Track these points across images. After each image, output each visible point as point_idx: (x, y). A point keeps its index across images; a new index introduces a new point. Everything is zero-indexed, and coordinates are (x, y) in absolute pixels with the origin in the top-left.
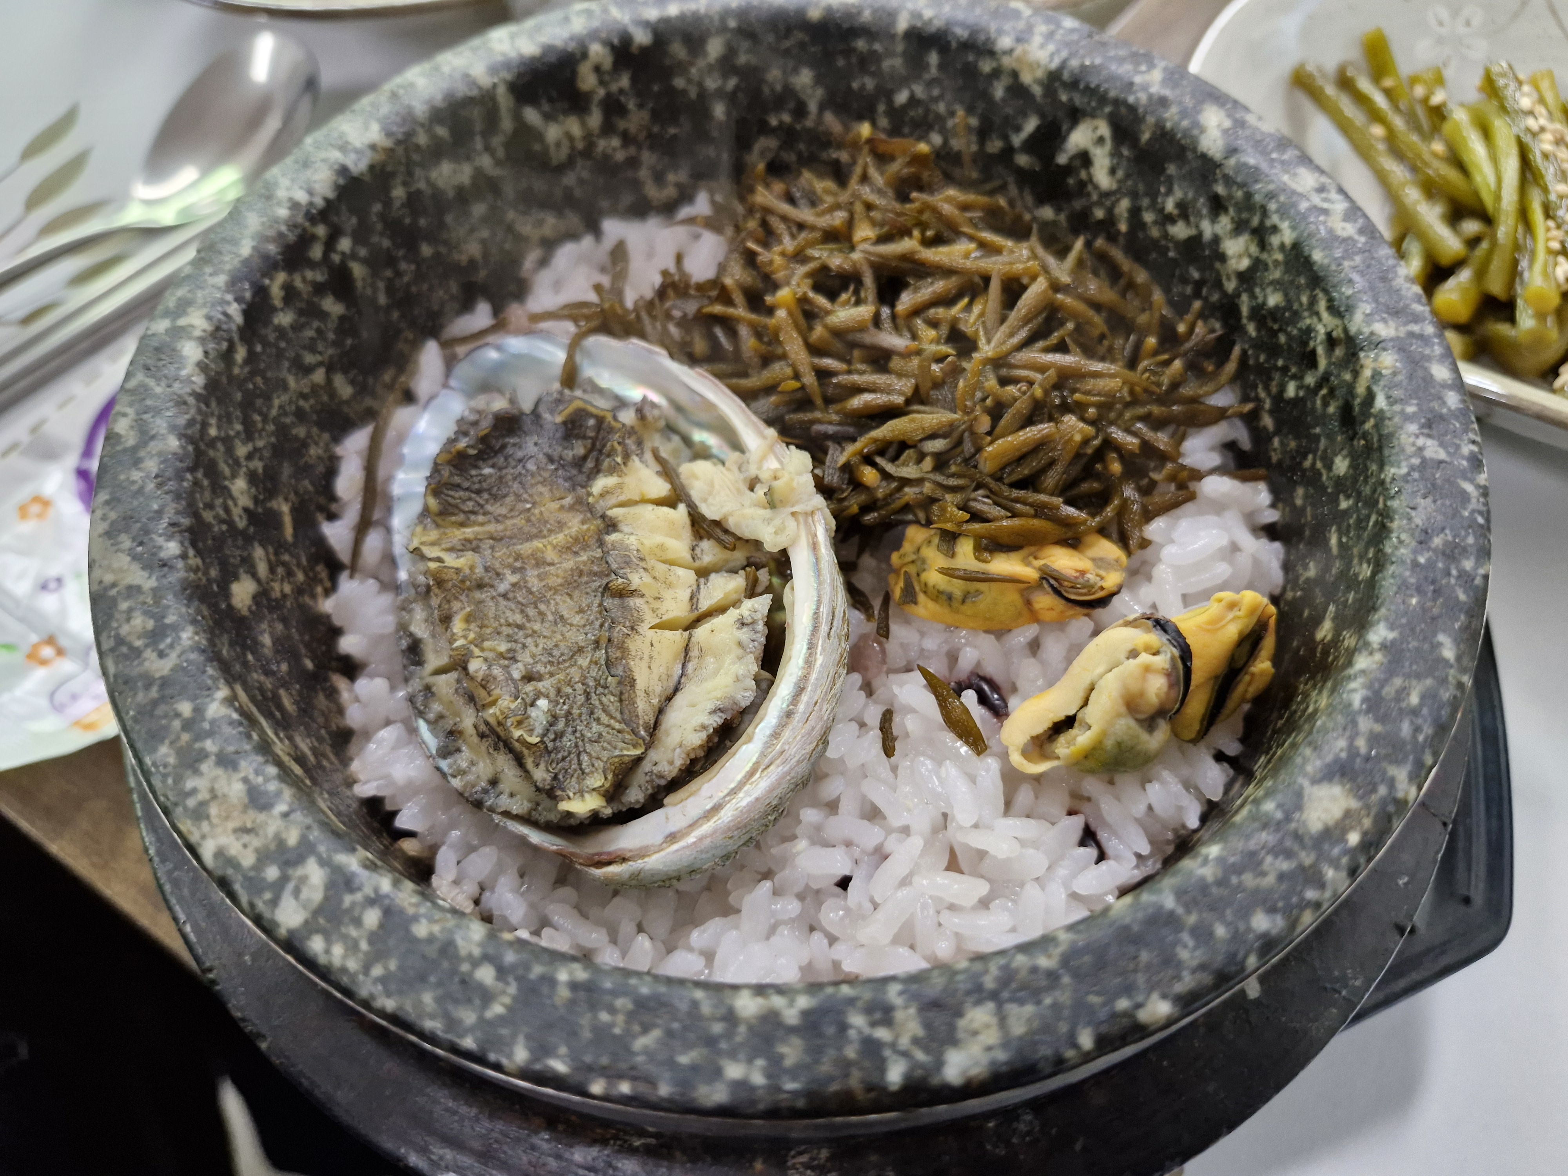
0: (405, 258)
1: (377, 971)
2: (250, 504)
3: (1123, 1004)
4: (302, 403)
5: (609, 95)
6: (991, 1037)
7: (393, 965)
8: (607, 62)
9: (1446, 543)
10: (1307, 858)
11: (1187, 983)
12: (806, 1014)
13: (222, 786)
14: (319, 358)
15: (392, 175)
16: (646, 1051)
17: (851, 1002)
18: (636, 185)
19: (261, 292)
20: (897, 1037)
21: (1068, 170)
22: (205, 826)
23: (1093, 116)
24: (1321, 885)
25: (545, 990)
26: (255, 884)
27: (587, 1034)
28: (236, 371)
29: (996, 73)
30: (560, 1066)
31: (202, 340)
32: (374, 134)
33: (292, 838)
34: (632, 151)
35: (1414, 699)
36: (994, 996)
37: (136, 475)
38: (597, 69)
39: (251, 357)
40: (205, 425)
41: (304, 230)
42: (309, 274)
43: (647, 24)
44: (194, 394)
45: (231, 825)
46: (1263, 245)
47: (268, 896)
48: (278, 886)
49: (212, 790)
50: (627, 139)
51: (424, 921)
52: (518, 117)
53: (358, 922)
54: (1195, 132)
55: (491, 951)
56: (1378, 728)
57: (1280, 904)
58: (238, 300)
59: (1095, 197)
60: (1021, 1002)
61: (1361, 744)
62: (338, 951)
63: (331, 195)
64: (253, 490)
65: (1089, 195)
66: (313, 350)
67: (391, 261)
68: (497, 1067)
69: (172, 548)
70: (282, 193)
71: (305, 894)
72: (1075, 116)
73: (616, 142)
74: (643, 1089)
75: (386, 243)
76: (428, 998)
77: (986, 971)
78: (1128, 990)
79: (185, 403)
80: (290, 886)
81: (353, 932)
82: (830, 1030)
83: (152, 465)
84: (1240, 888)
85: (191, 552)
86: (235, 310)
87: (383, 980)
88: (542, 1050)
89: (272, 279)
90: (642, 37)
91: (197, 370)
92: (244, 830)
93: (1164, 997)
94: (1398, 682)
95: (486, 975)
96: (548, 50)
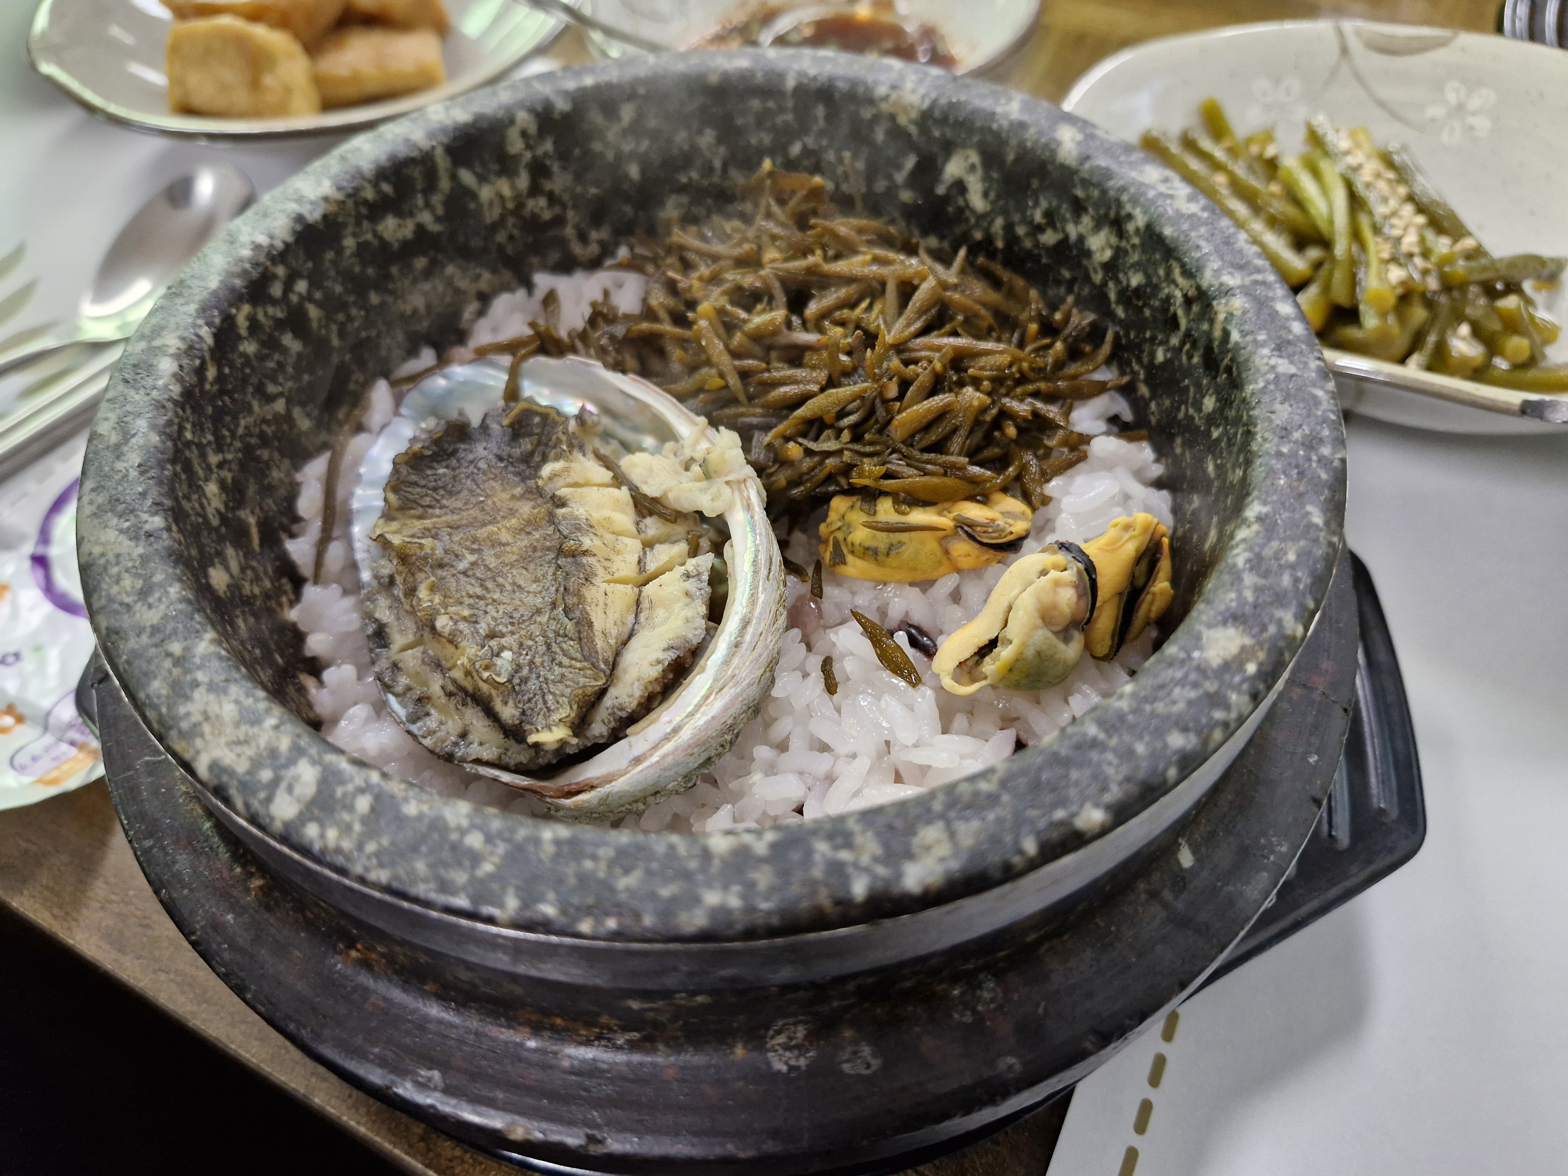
0: (355, 303)
2: (222, 508)
3: (1060, 814)
4: (265, 427)
5: (535, 158)
6: (944, 850)
7: (385, 841)
8: (533, 129)
9: (1304, 436)
10: (1211, 686)
11: (1114, 794)
12: (773, 846)
13: (213, 709)
14: (280, 389)
15: (344, 225)
16: (628, 889)
18: (562, 243)
19: (229, 320)
20: (858, 856)
21: (946, 199)
22: (199, 743)
23: (964, 146)
24: (1227, 707)
25: (531, 848)
26: (249, 787)
27: (572, 881)
28: (207, 387)
29: (876, 118)
30: (549, 910)
31: (177, 357)
32: (326, 188)
33: (284, 744)
34: (557, 210)
35: (1292, 557)
36: (943, 816)
37: (121, 466)
38: (524, 134)
39: (220, 378)
40: (181, 429)
41: (266, 268)
42: (271, 310)
43: (566, 94)
44: (170, 399)
45: (223, 740)
46: (1121, 233)
47: (262, 795)
48: (272, 786)
49: (205, 713)
50: (552, 199)
51: (413, 803)
52: (454, 177)
53: (351, 808)
54: (1053, 146)
55: (478, 822)
56: (1261, 582)
57: (1192, 725)
58: (209, 324)
59: (973, 221)
60: (968, 819)
61: (1249, 595)
62: (332, 834)
63: (290, 239)
64: (224, 496)
65: (967, 220)
66: (274, 380)
67: (344, 307)
68: (490, 920)
69: (157, 522)
70: (245, 238)
71: (298, 790)
72: (948, 148)
73: (542, 202)
74: (628, 921)
75: (338, 289)
76: (421, 866)
78: (1062, 802)
79: (164, 407)
80: (283, 785)
81: (346, 816)
82: (796, 856)
83: (134, 458)
84: (1153, 715)
85: (174, 528)
86: (206, 332)
87: (377, 854)
88: (532, 897)
89: (238, 309)
90: (562, 105)
91: (174, 380)
92: (238, 743)
93: (1096, 806)
94: (1275, 544)
95: (475, 840)
96: (479, 117)
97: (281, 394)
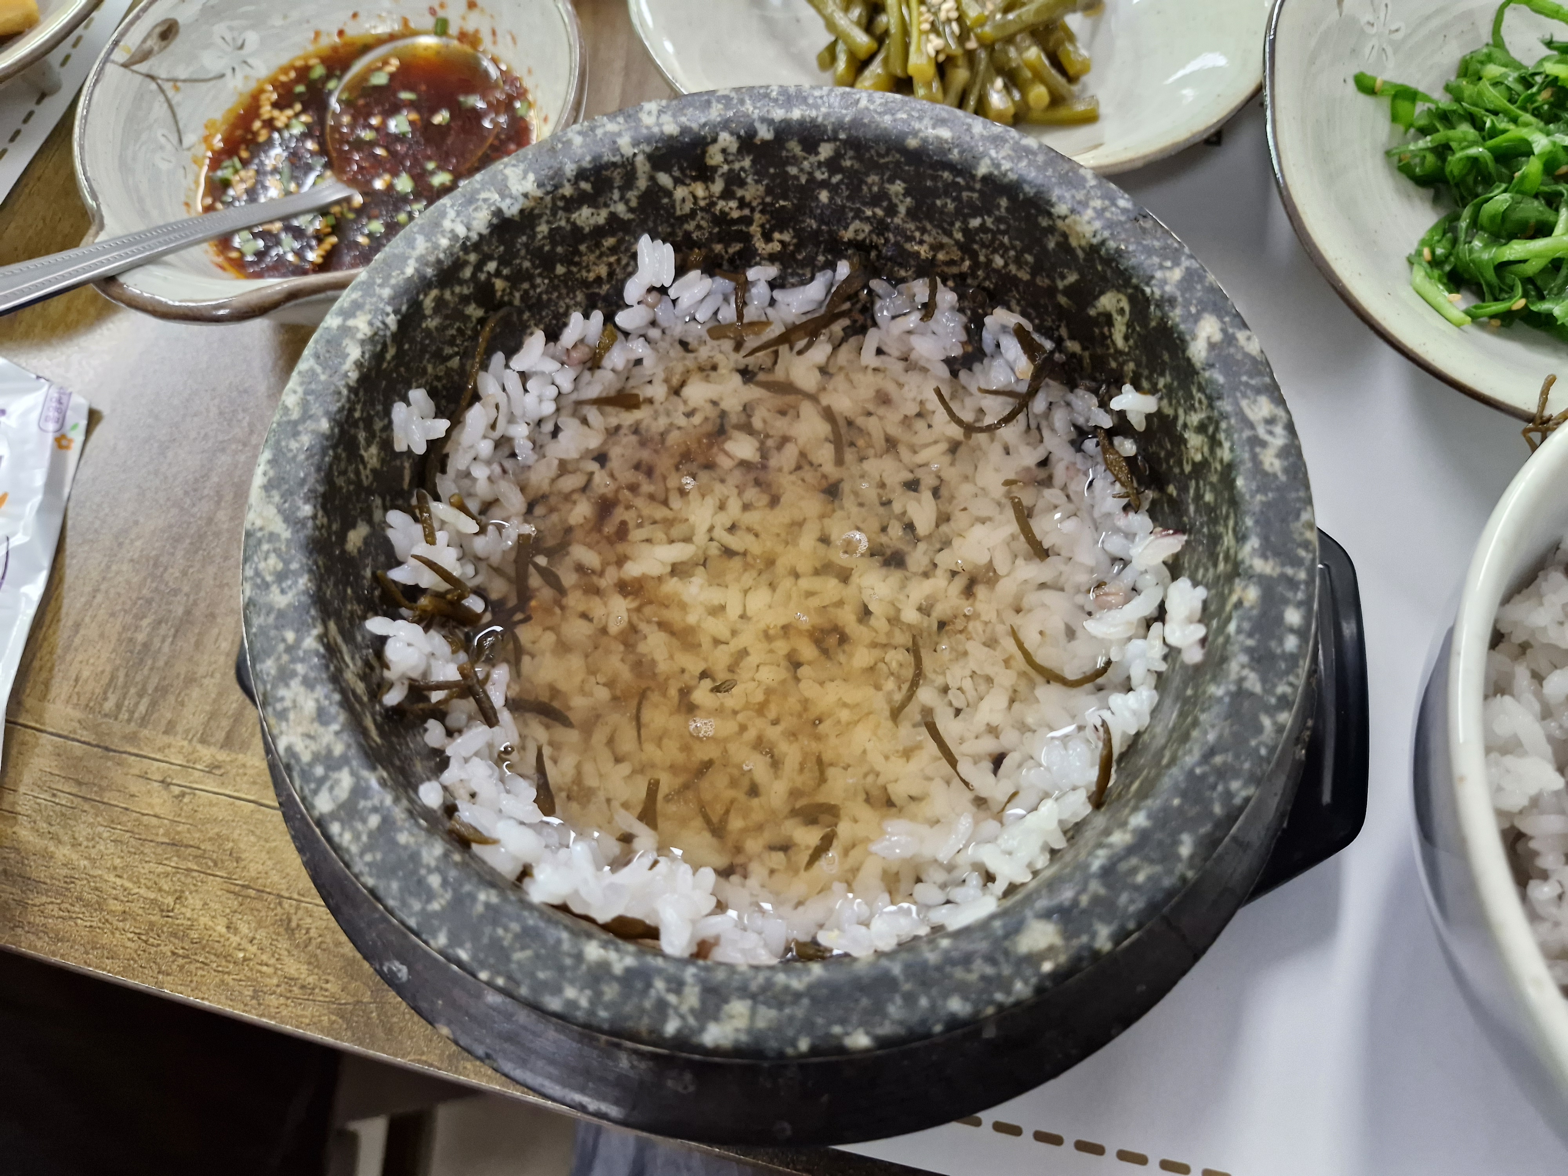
0: (540, 275)
1: (368, 858)
2: (377, 464)
3: (837, 1029)
4: (435, 383)
5: (731, 171)
6: (742, 1023)
7: (379, 856)
8: (734, 147)
9: (1225, 763)
10: (1007, 970)
11: (886, 1029)
12: (628, 971)
13: (301, 699)
14: (455, 350)
15: (540, 216)
16: (519, 963)
17: (659, 971)
18: (747, 238)
19: (416, 306)
20: (681, 1003)
21: (1094, 321)
22: (284, 725)
23: (1119, 291)
24: (1009, 991)
25: (468, 903)
26: (306, 775)
27: (485, 940)
28: (385, 365)
29: (1051, 230)
30: (464, 955)
31: (363, 343)
32: (529, 185)
33: (338, 749)
34: (747, 212)
35: (1140, 878)
36: (754, 997)
37: (294, 445)
38: (724, 151)
39: (399, 355)
40: (351, 410)
41: (458, 258)
42: (457, 289)
43: (771, 122)
44: (348, 386)
45: (300, 730)
46: (1211, 451)
47: (313, 786)
48: (321, 781)
49: (294, 701)
50: (743, 204)
51: (406, 833)
52: (652, 179)
53: (364, 821)
54: (1188, 338)
55: (442, 866)
56: (1102, 891)
57: (973, 996)
58: (396, 312)
59: (1112, 351)
60: (770, 1006)
61: (1084, 900)
62: (347, 836)
65: (1107, 347)
66: (452, 342)
67: (529, 277)
68: (426, 942)
69: (307, 510)
70: (447, 224)
71: (337, 791)
72: (1106, 284)
73: (733, 204)
74: (511, 986)
75: (527, 264)
76: (395, 885)
77: (755, 978)
78: (843, 1022)
79: (339, 393)
80: (328, 784)
81: (359, 826)
82: (639, 985)
83: (306, 440)
84: (950, 977)
85: (320, 514)
86: (392, 321)
87: (369, 864)
88: (455, 940)
89: (426, 295)
90: (765, 132)
91: (354, 367)
92: (309, 736)
93: (867, 1033)
94: (1134, 861)
95: (434, 881)
96: (685, 130)
97: (457, 354)
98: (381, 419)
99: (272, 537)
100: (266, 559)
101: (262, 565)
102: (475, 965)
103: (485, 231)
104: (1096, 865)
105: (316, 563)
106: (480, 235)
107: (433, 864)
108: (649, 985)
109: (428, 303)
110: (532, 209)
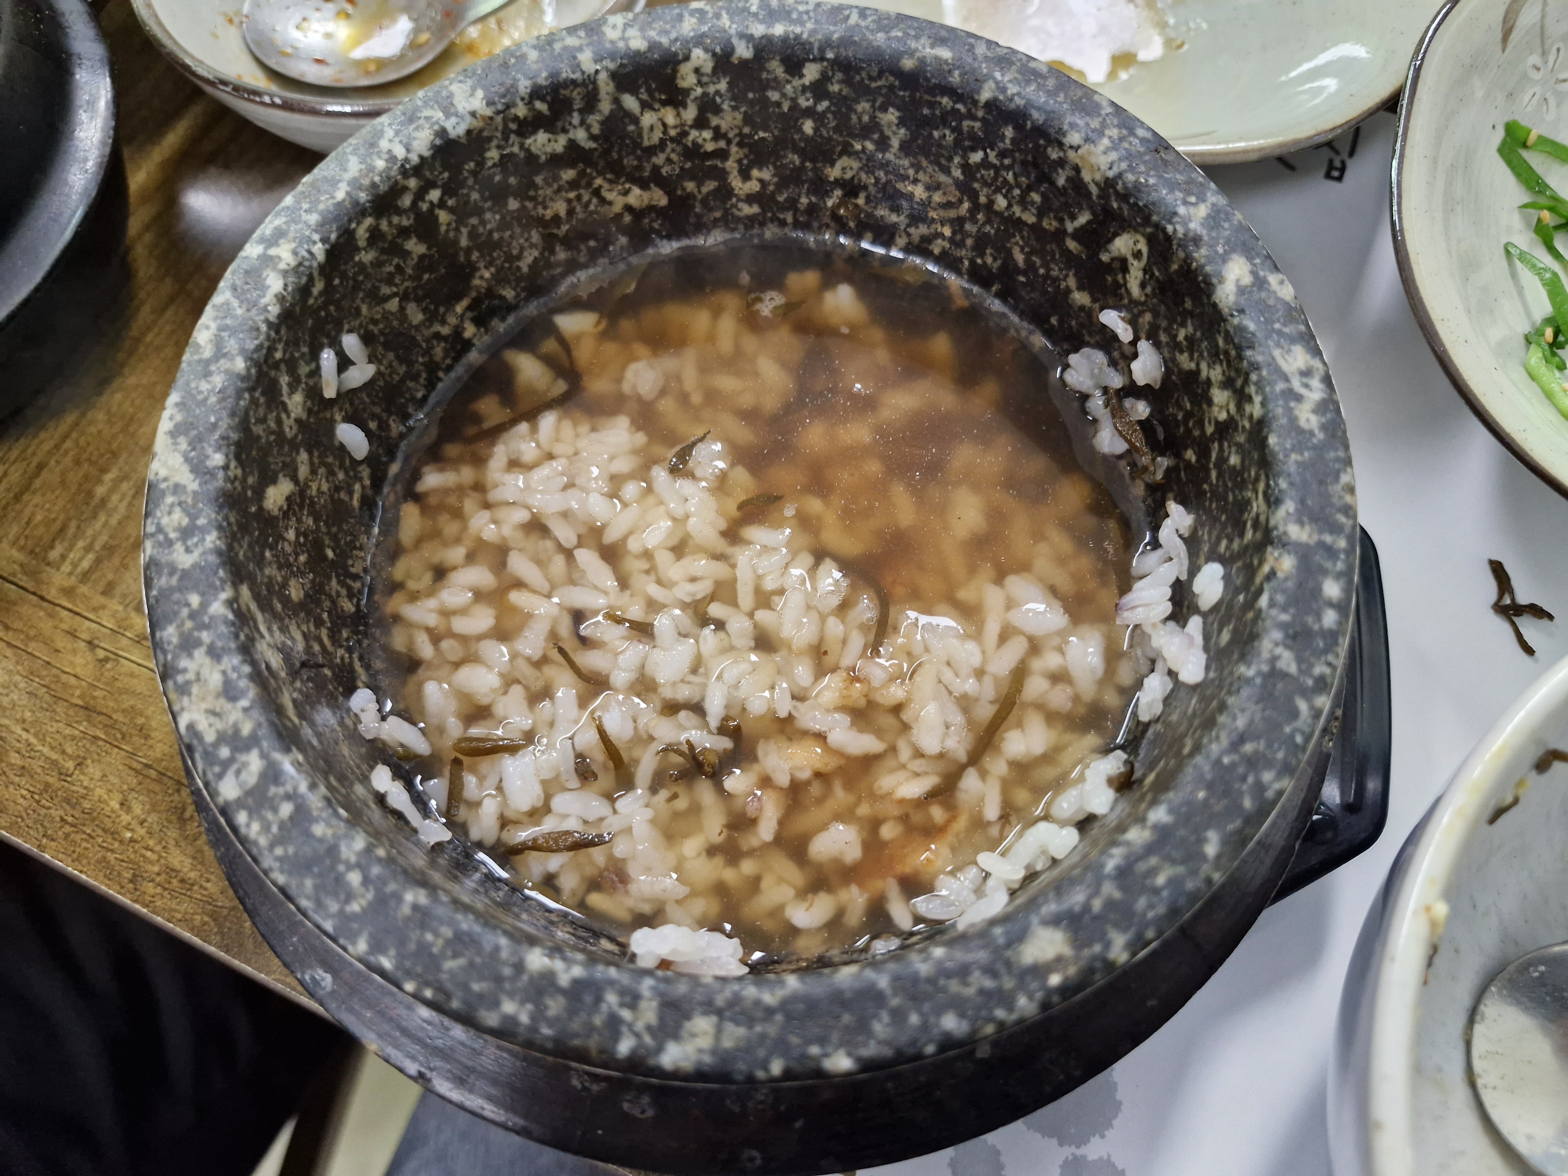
0: (490, 209)
1: (279, 851)
2: (303, 415)
3: (814, 1050)
5: (705, 94)
6: (705, 1042)
7: (291, 850)
8: (708, 67)
9: (1256, 752)
10: (1009, 983)
11: (871, 1050)
12: (576, 983)
13: (205, 672)
14: (395, 289)
15: (490, 139)
16: (450, 972)
17: (611, 983)
19: (347, 234)
20: (636, 1019)
21: (1108, 268)
22: (185, 699)
23: (1136, 231)
24: (1010, 1008)
25: (393, 903)
26: (210, 757)
27: (412, 947)
28: (311, 301)
29: (1062, 163)
30: (386, 963)
31: (285, 273)
32: (477, 102)
33: (246, 729)
34: (722, 144)
35: (1161, 880)
36: (719, 1013)
37: (204, 386)
38: (697, 71)
39: (329, 288)
40: (271, 350)
41: (396, 183)
42: (396, 220)
43: (750, 38)
44: (267, 321)
45: (204, 706)
46: (1239, 408)
47: (217, 769)
48: (226, 765)
49: (198, 674)
50: (718, 135)
51: (322, 824)
52: (616, 101)
53: (275, 810)
54: (1214, 281)
55: (363, 861)
56: (1117, 895)
57: (970, 1013)
58: (324, 240)
60: (737, 1023)
61: (1097, 905)
62: (255, 827)
64: (308, 400)
66: (390, 281)
67: (478, 212)
68: (345, 949)
69: (217, 459)
70: (384, 144)
71: (244, 776)
72: (1122, 225)
75: (475, 196)
76: (309, 883)
77: (721, 991)
78: (822, 1041)
79: (258, 329)
80: (234, 767)
81: (270, 816)
82: (588, 999)
83: (218, 381)
84: (944, 990)
85: (233, 464)
86: (319, 250)
87: (279, 859)
88: (377, 947)
89: (359, 223)
90: (743, 50)
91: (274, 300)
92: (213, 713)
93: (849, 1054)
94: (1153, 861)
95: (354, 878)
96: (653, 46)
97: (395, 294)
98: (308, 363)
99: (177, 489)
100: (170, 513)
101: (165, 521)
102: (399, 974)
103: (427, 153)
104: (1110, 865)
105: (226, 518)
106: (421, 157)
107: (353, 859)
108: (599, 999)
109: (362, 232)
110: (481, 131)
